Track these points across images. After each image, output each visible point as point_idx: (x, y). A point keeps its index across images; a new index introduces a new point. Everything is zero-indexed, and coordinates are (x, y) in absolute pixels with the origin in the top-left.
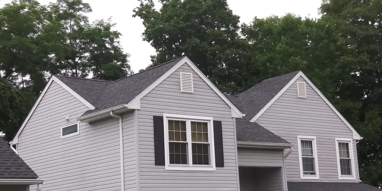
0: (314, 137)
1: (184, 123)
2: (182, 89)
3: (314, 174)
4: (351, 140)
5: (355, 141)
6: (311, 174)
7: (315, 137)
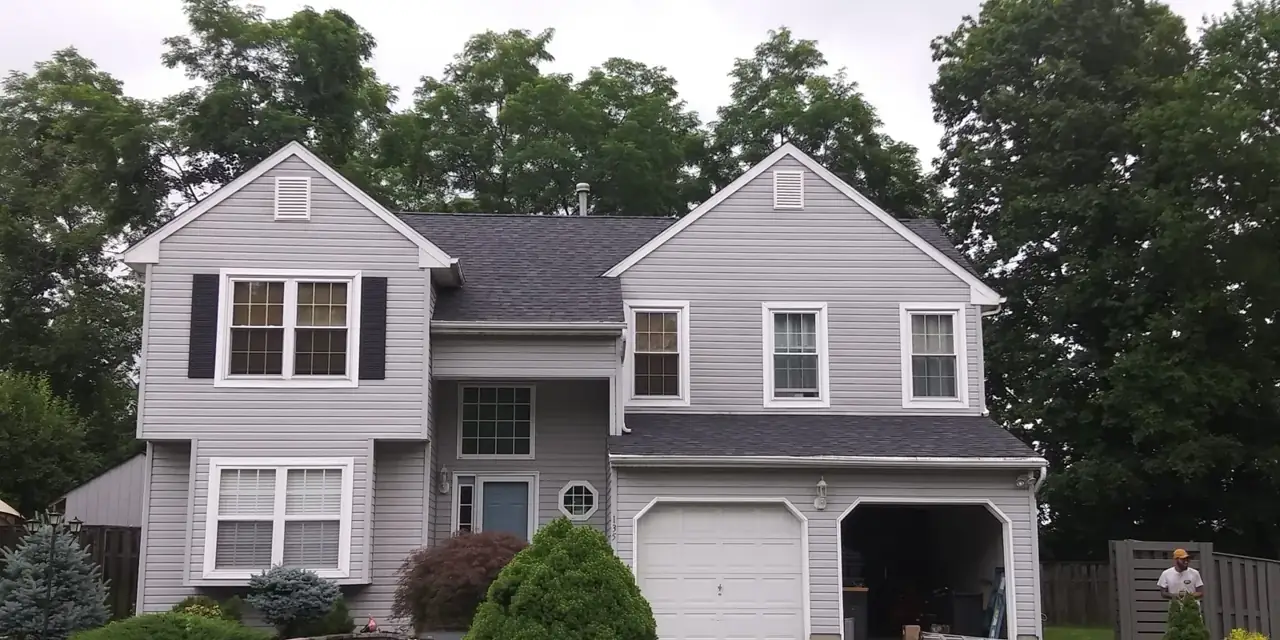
0: (823, 305)
1: (278, 287)
2: (276, 213)
3: (816, 394)
4: (961, 306)
5: (979, 308)
6: (807, 395)
7: (826, 303)
